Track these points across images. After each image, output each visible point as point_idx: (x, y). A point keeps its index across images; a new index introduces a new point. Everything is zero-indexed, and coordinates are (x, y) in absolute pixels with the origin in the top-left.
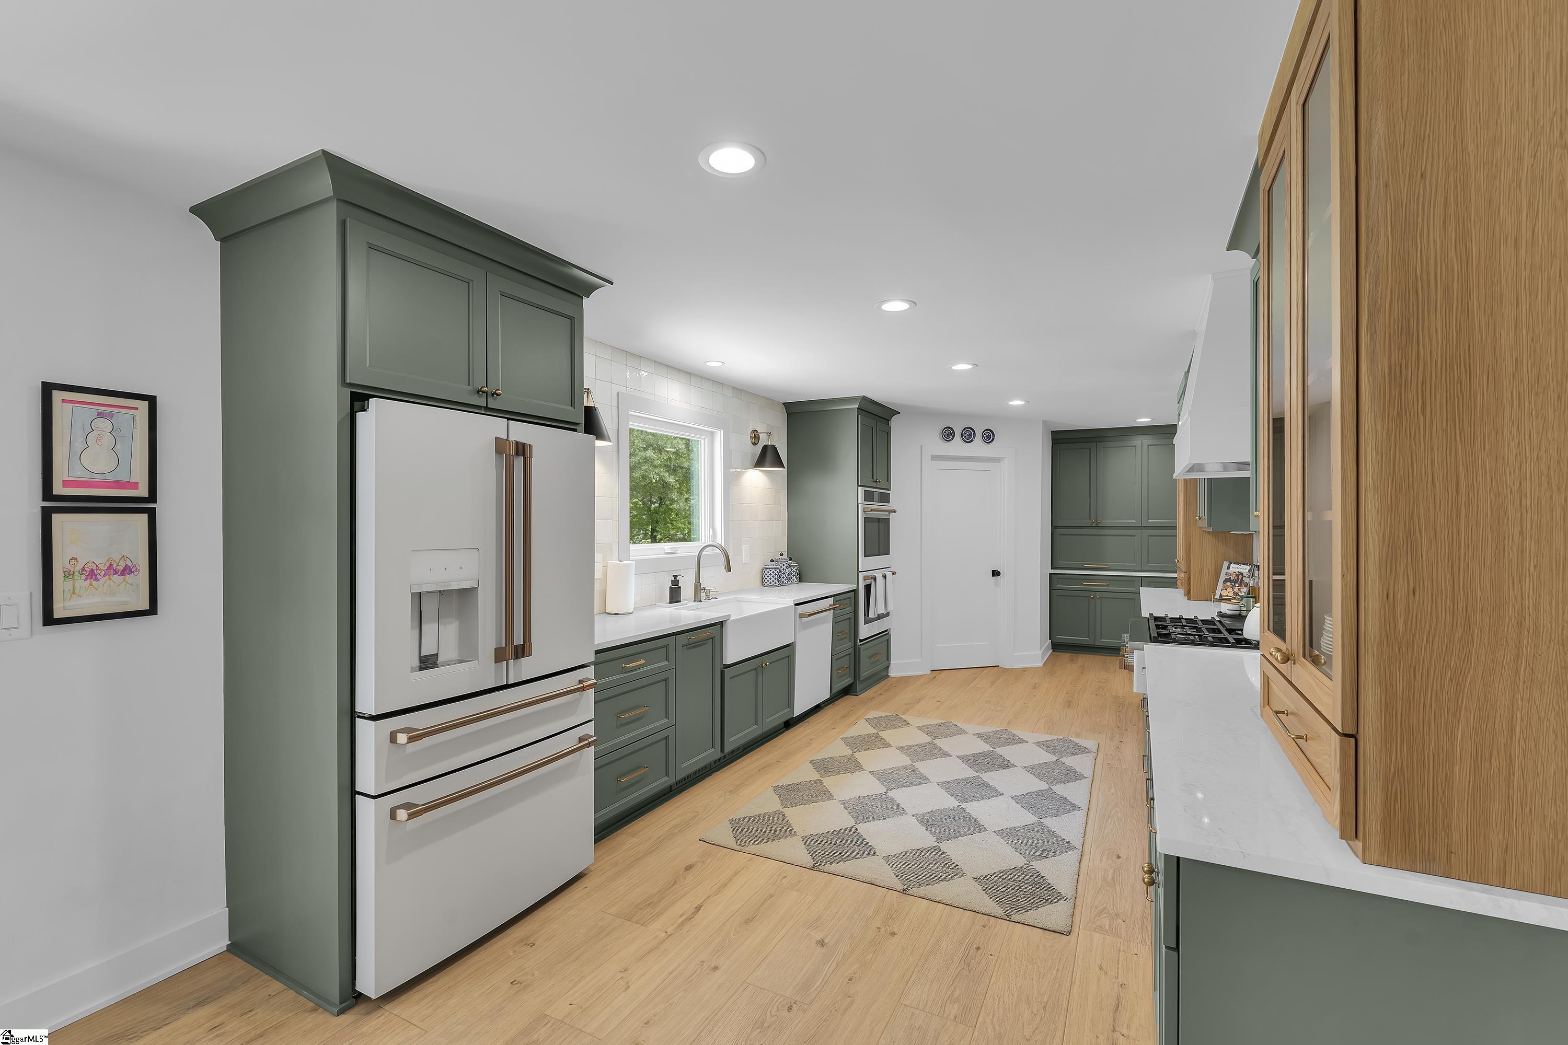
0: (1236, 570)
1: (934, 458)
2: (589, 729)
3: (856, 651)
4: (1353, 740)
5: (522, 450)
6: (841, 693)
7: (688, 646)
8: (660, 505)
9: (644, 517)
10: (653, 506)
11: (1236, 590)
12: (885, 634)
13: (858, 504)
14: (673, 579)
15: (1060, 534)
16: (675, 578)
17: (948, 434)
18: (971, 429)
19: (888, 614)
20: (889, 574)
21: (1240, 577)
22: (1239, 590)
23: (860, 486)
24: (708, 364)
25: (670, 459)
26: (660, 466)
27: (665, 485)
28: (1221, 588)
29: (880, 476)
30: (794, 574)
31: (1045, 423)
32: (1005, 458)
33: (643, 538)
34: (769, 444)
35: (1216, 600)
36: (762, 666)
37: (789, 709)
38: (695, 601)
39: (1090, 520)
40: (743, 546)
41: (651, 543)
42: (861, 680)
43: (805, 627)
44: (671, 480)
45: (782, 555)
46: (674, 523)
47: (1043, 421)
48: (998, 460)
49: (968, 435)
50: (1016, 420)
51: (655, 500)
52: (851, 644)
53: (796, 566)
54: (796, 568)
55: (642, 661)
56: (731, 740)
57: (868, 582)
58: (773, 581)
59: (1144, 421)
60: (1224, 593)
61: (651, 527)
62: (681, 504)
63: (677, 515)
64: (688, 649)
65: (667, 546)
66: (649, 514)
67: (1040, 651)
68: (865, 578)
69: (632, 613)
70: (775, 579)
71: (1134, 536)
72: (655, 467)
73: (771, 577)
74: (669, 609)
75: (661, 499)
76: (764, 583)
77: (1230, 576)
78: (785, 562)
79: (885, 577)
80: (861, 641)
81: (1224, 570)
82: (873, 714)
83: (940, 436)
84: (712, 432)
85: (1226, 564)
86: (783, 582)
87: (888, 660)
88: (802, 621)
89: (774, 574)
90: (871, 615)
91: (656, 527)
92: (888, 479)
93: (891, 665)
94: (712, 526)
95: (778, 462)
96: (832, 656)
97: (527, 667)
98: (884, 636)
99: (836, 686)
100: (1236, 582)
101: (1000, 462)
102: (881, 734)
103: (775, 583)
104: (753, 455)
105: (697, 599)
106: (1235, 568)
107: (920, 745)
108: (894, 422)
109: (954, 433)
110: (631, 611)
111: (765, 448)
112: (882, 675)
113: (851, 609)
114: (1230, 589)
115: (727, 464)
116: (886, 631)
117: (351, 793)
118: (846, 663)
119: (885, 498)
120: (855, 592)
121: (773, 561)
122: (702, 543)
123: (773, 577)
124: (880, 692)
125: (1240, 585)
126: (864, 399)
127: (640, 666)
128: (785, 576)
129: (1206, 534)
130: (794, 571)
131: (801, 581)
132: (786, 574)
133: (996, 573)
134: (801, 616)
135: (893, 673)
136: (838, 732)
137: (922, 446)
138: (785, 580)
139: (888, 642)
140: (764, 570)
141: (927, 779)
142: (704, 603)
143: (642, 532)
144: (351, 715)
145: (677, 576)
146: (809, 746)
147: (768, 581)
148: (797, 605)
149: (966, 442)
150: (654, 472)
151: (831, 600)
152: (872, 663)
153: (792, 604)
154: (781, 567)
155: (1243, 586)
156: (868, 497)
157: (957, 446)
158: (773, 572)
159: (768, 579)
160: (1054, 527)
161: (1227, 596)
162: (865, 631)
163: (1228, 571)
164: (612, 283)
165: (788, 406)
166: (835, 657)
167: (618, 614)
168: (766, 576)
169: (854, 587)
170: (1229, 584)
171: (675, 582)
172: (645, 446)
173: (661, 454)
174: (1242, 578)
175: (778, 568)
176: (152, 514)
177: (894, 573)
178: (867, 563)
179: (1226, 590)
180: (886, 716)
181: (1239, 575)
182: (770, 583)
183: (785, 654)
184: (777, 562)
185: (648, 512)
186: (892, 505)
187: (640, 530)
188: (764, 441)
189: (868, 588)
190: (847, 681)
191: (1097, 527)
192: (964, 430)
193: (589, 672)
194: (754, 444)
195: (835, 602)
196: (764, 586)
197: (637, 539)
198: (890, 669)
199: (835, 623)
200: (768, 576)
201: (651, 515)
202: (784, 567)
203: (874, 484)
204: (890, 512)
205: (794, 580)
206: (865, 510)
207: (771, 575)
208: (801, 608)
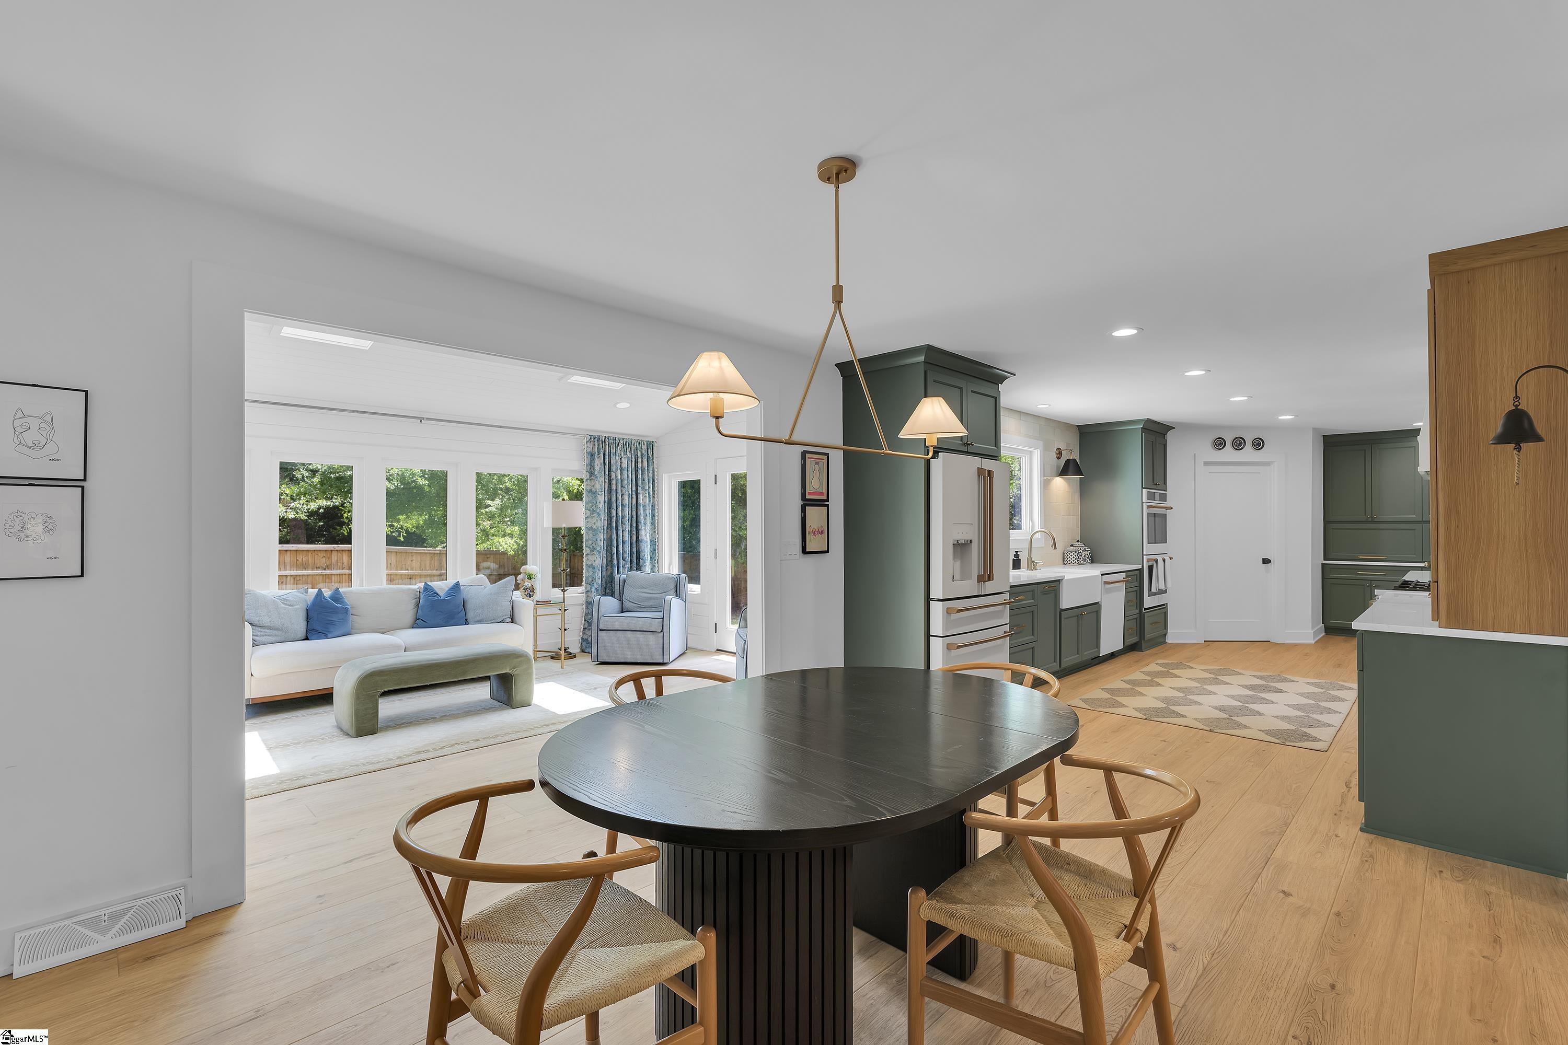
1: (1206, 464)
2: (1007, 628)
3: (1142, 616)
4: (1436, 583)
5: (990, 473)
6: (1131, 648)
12: (1163, 607)
13: (1142, 502)
14: (1015, 554)
15: (1333, 529)
16: (1017, 553)
17: (1219, 444)
18: (1242, 438)
19: (1165, 592)
20: (1167, 559)
23: (1144, 488)
24: (1038, 406)
29: (1159, 480)
30: (1088, 556)
31: (1315, 430)
32: (1275, 462)
34: (1071, 459)
36: (1082, 615)
37: (1097, 649)
38: (1030, 568)
39: (1365, 515)
42: (1146, 639)
43: (1108, 591)
45: (1078, 541)
48: (1267, 464)
49: (1239, 444)
50: (1285, 428)
52: (1137, 611)
53: (1089, 550)
54: (1089, 552)
55: (1022, 597)
56: (1065, 660)
57: (1150, 563)
58: (1074, 561)
67: (1312, 630)
68: (1149, 560)
70: (1075, 559)
71: (1414, 529)
73: (1072, 557)
76: (1066, 562)
78: (1081, 547)
79: (1164, 560)
80: (1145, 609)
82: (1161, 661)
83: (1212, 445)
84: (1031, 451)
86: (1080, 562)
87: (1165, 629)
88: (1105, 588)
90: (1153, 590)
92: (1165, 483)
93: (1168, 633)
94: (1031, 519)
95: (1078, 471)
96: (1124, 617)
97: (989, 587)
98: (1163, 609)
99: (1127, 641)
101: (1270, 465)
102: (1171, 671)
103: (1075, 562)
104: (1058, 467)
105: (1031, 566)
107: (1206, 678)
108: (1170, 436)
109: (1225, 442)
111: (1068, 461)
112: (1160, 640)
113: (1136, 584)
115: (1043, 473)
116: (1164, 605)
117: (928, 636)
118: (1133, 624)
119: (1163, 498)
120: (1141, 571)
121: (1073, 546)
122: (1028, 533)
123: (1074, 557)
124: (1161, 651)
126: (1148, 420)
127: (1022, 600)
128: (1081, 558)
130: (1087, 554)
131: (1092, 562)
132: (1082, 556)
133: (1266, 561)
134: (1106, 583)
135: (1170, 639)
136: (1136, 669)
137: (1195, 454)
138: (1082, 560)
139: (1166, 614)
140: (1066, 552)
141: (1215, 693)
142: (1038, 569)
144: (928, 599)
145: (1018, 552)
146: (1116, 673)
147: (1069, 560)
148: (1101, 577)
149: (1237, 449)
151: (1125, 575)
152: (1154, 629)
153: (1098, 576)
156: (1151, 497)
157: (1229, 453)
158: (1074, 554)
160: (1327, 522)
162: (1149, 602)
164: (1015, 375)
165: (1080, 428)
166: (1127, 619)
169: (1140, 567)
171: (1017, 555)
175: (1077, 551)
176: (827, 506)
177: (1171, 558)
178: (1149, 549)
180: (1172, 663)
182: (1071, 562)
183: (1094, 609)
184: (1076, 546)
186: (1169, 503)
188: (1065, 456)
189: (1150, 568)
190: (1133, 640)
191: (1373, 522)
192: (1235, 439)
193: (1007, 596)
194: (1060, 458)
195: (1127, 576)
196: (1065, 564)
198: (1167, 638)
199: (1128, 592)
200: (1069, 557)
202: (1080, 551)
203: (1154, 487)
204: (1167, 508)
205: (1087, 561)
206: (1149, 507)
207: (1071, 556)
208: (1106, 578)
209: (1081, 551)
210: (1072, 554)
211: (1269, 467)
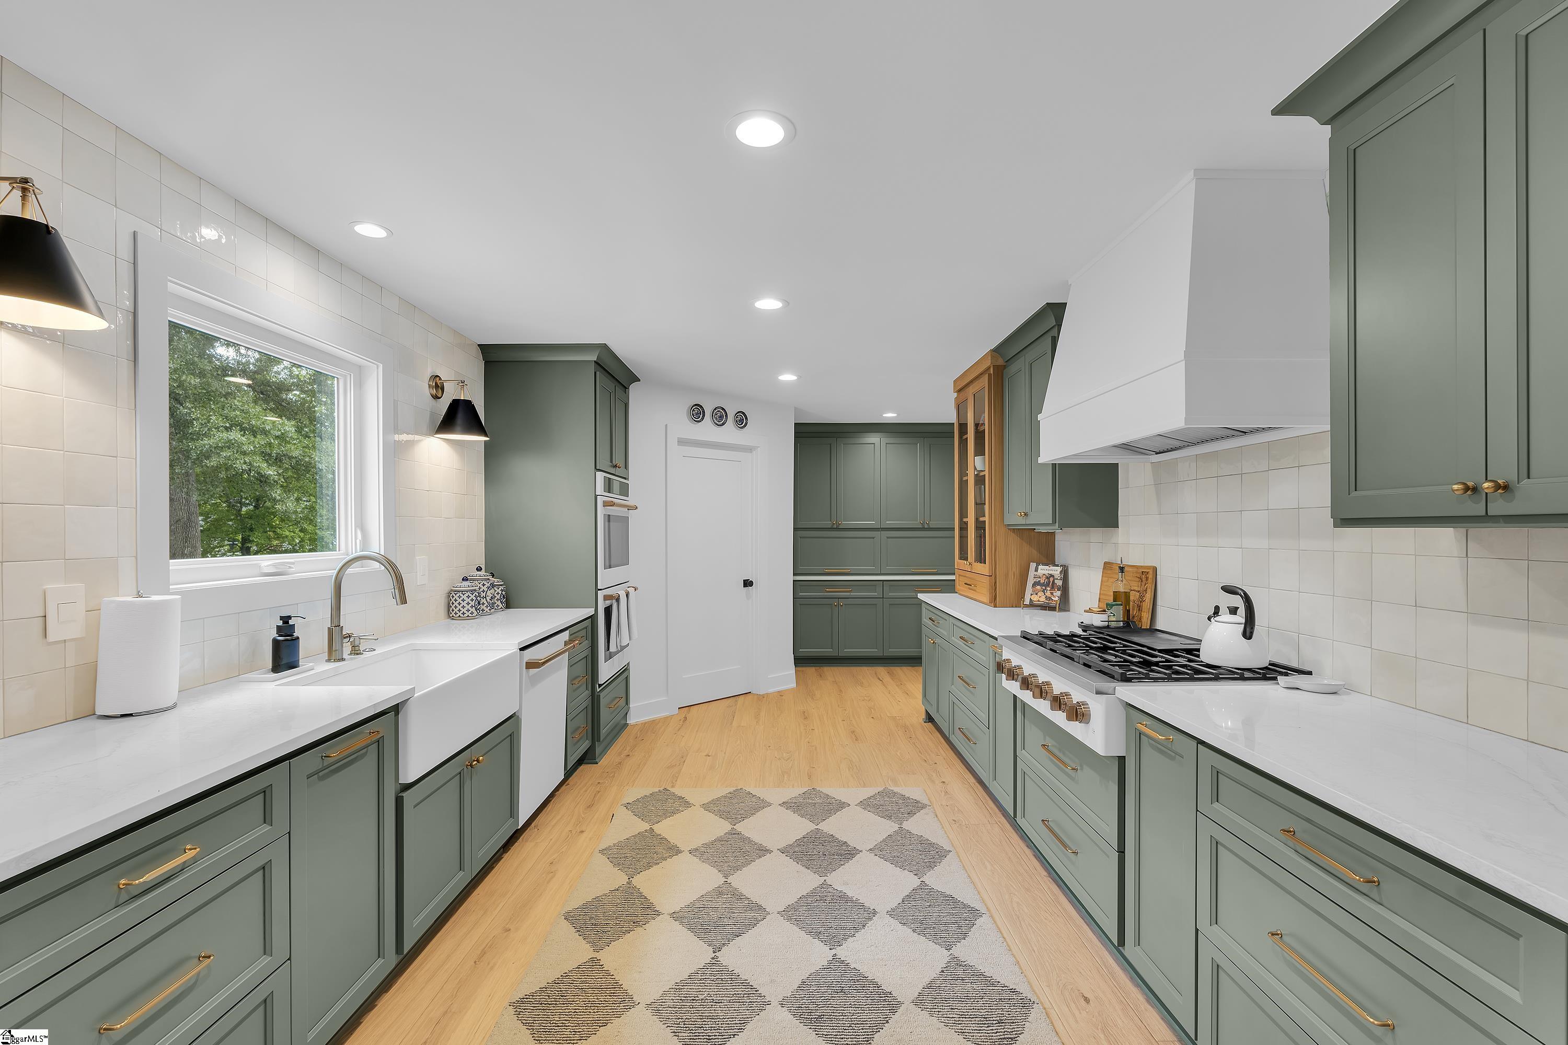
0: (1046, 572)
1: (682, 442)
3: (595, 700)
7: (321, 774)
8: (256, 507)
9: (230, 523)
10: (244, 509)
11: (1048, 594)
12: (625, 670)
13: (596, 496)
14: (280, 623)
15: (802, 537)
16: (286, 622)
17: (697, 413)
18: (723, 409)
19: (629, 645)
20: (631, 590)
21: (1051, 579)
22: (1052, 594)
23: (599, 471)
25: (270, 444)
26: (254, 453)
27: (263, 480)
28: (1031, 592)
29: (618, 460)
30: (498, 597)
31: (790, 413)
32: (759, 447)
33: (229, 551)
34: (462, 398)
35: (1026, 606)
36: (471, 765)
37: (512, 814)
38: (329, 660)
39: (832, 520)
40: (417, 558)
41: (242, 555)
42: (600, 737)
43: (534, 681)
44: (271, 472)
45: (479, 569)
46: (278, 531)
47: (796, 409)
48: (750, 449)
49: (720, 416)
51: (248, 502)
52: (588, 693)
53: (501, 585)
54: (501, 588)
55: (190, 854)
56: (415, 915)
57: (608, 603)
58: (468, 610)
59: (890, 416)
60: (1035, 598)
61: (241, 537)
62: (289, 504)
63: (282, 520)
64: (321, 779)
65: (266, 561)
66: (238, 520)
68: (606, 598)
69: (174, 706)
70: (472, 607)
71: (874, 538)
72: (244, 453)
73: (464, 604)
74: (271, 686)
75: (258, 500)
76: (450, 612)
77: (1039, 579)
78: (486, 580)
79: (628, 595)
80: (600, 686)
81: (1032, 573)
82: (634, 793)
83: (688, 415)
84: (361, 367)
85: (1033, 566)
86: (483, 610)
87: (628, 704)
88: (530, 675)
89: (469, 600)
90: (612, 647)
91: (249, 536)
92: (626, 465)
93: (631, 710)
94: (361, 525)
95: (475, 426)
96: (566, 716)
98: (624, 674)
99: (571, 758)
100: (1048, 585)
101: (751, 453)
102: (658, 828)
103: (472, 613)
104: (433, 414)
105: (333, 654)
106: (1044, 570)
107: (719, 840)
108: (634, 389)
109: (704, 412)
110: (170, 704)
111: (454, 403)
112: (623, 726)
113: (586, 644)
114: (1040, 594)
115: (392, 424)
116: (627, 666)
118: (582, 721)
119: (624, 490)
120: (593, 618)
121: (467, 580)
122: (343, 554)
123: (468, 604)
124: (626, 753)
125: (1053, 588)
126: (604, 348)
127: (184, 867)
128: (485, 602)
129: (1011, 533)
130: (498, 593)
131: (508, 606)
132: (488, 599)
133: (747, 583)
134: (530, 665)
135: (632, 720)
136: (590, 839)
137: (667, 424)
138: (487, 607)
139: (627, 680)
140: (450, 595)
141: (760, 908)
142: (350, 663)
143: (226, 542)
145: (290, 617)
146: (552, 878)
147: (459, 611)
148: (522, 649)
149: (716, 424)
150: (242, 461)
151: (565, 636)
152: (612, 713)
153: (515, 649)
154: (480, 588)
155: (1056, 590)
156: (608, 486)
157: (707, 430)
158: (468, 597)
159: (459, 607)
160: (796, 529)
161: (1039, 601)
162: (606, 671)
163: (1036, 573)
165: (486, 349)
166: (570, 718)
167: (131, 715)
168: (456, 604)
169: (591, 611)
170: (1038, 587)
171: (286, 627)
172: (228, 425)
173: (255, 437)
174: (1053, 581)
175: (475, 590)
177: (637, 588)
178: (606, 575)
179: (1036, 594)
180: (651, 794)
181: (1050, 577)
182: (463, 613)
183: (507, 731)
184: (474, 580)
185: (237, 517)
186: (631, 500)
187: (223, 540)
188: (451, 393)
189: (608, 611)
191: (838, 529)
192: (715, 409)
194: (436, 397)
195: (571, 637)
196: (453, 618)
197: (218, 551)
198: (632, 717)
199: (570, 666)
200: (460, 602)
201: (242, 521)
202: (483, 588)
203: (612, 470)
204: (630, 508)
205: (498, 606)
206: (606, 504)
207: (463, 600)
208: (530, 654)
209: (485, 588)
210: (465, 597)
211: (751, 454)
